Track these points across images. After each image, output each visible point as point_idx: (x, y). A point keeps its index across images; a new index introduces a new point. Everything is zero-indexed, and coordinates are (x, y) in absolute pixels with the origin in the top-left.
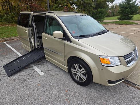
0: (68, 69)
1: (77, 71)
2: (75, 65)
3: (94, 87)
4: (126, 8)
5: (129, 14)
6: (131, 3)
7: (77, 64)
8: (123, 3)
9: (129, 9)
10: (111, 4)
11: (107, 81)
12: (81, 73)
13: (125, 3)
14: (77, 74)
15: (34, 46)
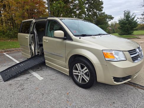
0: (69, 71)
1: (79, 71)
2: (77, 65)
3: (98, 89)
4: (126, 24)
5: (129, 29)
6: (130, 19)
7: (78, 64)
8: (122, 19)
9: (128, 25)
10: (111, 20)
11: (112, 78)
12: (83, 74)
13: (124, 19)
14: (79, 75)
15: (34, 52)
